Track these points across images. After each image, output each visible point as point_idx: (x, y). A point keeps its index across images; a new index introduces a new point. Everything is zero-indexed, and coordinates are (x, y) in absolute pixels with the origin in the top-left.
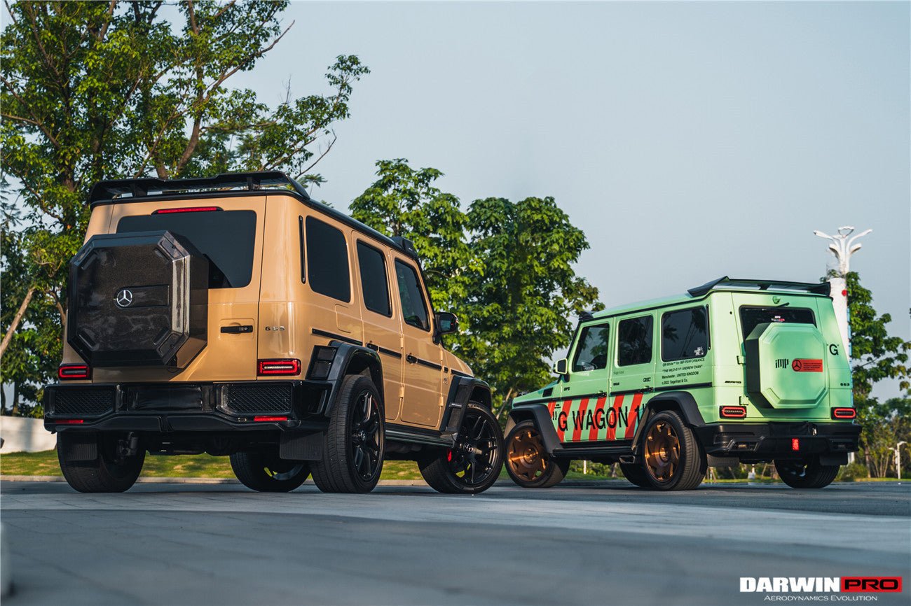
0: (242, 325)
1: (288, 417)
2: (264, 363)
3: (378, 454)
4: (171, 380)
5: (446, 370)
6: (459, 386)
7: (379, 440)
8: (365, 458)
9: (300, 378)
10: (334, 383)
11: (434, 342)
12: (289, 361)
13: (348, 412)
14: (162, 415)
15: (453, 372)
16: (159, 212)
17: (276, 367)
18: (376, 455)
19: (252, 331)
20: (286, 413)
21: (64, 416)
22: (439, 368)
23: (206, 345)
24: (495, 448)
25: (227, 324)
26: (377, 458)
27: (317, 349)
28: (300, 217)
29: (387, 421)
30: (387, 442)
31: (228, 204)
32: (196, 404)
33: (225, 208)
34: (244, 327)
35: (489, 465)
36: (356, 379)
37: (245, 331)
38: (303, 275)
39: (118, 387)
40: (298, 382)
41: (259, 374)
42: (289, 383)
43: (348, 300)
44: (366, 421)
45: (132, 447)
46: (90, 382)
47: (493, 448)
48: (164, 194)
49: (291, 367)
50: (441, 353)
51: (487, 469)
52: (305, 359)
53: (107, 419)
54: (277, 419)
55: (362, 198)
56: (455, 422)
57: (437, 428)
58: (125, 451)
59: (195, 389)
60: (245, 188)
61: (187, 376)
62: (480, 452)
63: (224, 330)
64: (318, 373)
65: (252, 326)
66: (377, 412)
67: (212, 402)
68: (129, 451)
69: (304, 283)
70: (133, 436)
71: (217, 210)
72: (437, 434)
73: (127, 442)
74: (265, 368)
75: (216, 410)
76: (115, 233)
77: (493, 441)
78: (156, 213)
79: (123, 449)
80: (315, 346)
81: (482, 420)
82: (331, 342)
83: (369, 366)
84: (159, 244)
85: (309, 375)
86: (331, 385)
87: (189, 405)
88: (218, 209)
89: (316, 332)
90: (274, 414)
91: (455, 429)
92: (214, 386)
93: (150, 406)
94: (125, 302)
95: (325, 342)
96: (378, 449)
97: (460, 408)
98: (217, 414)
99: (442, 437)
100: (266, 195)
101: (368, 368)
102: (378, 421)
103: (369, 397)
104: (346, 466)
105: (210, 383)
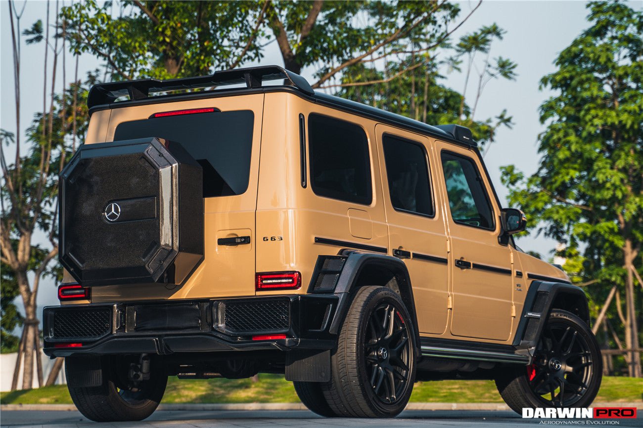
0: (240, 236)
1: (288, 335)
2: (263, 277)
3: (407, 373)
4: (169, 299)
5: (519, 274)
6: (538, 293)
7: (408, 358)
8: (387, 377)
9: (300, 291)
10: (341, 297)
11: (499, 243)
12: (290, 274)
13: (359, 327)
14: (159, 336)
15: (530, 276)
16: (156, 116)
17: (274, 281)
18: (404, 375)
19: (249, 243)
20: (284, 331)
21: (64, 340)
22: (508, 272)
23: (202, 259)
24: (590, 364)
25: (224, 235)
26: (405, 379)
27: (322, 259)
28: (300, 114)
29: (421, 335)
30: (419, 359)
31: (226, 104)
32: (194, 324)
33: (223, 109)
34: (241, 238)
35: (583, 385)
36: (371, 291)
37: (242, 243)
38: (303, 179)
39: (115, 305)
40: (296, 296)
41: (257, 289)
42: (286, 298)
43: (368, 201)
44: (387, 337)
45: (144, 370)
46: (87, 302)
47: (587, 365)
48: (169, 95)
49: (291, 280)
50: (512, 255)
51: (580, 389)
52: (307, 272)
53: (104, 342)
54: (275, 338)
55: (568, 50)
56: (534, 335)
57: (510, 341)
58: (137, 376)
59: (193, 307)
60: (244, 85)
61: (185, 293)
62: (570, 369)
63: (222, 242)
64: (324, 286)
65: (249, 237)
66: (403, 325)
67: (209, 320)
68: (141, 375)
69: (305, 187)
70: (144, 358)
71: (214, 111)
72: (511, 349)
73: (139, 366)
74: (264, 282)
75: (213, 329)
76: (112, 141)
77: (586, 356)
78: (154, 116)
79: (134, 373)
80: (320, 257)
81: (571, 331)
82: (341, 252)
83: (395, 275)
84: (146, 153)
85: (311, 289)
86: (337, 299)
87: (187, 324)
88: (216, 110)
89: (319, 241)
90: (272, 332)
91: (531, 342)
92: (210, 303)
93: (149, 326)
94: (113, 216)
95: (334, 251)
96: (407, 368)
97: (538, 318)
98: (215, 334)
99: (516, 352)
100: (264, 92)
101: (394, 278)
102: (406, 336)
103: (390, 310)
104: (359, 388)
105: (207, 300)
